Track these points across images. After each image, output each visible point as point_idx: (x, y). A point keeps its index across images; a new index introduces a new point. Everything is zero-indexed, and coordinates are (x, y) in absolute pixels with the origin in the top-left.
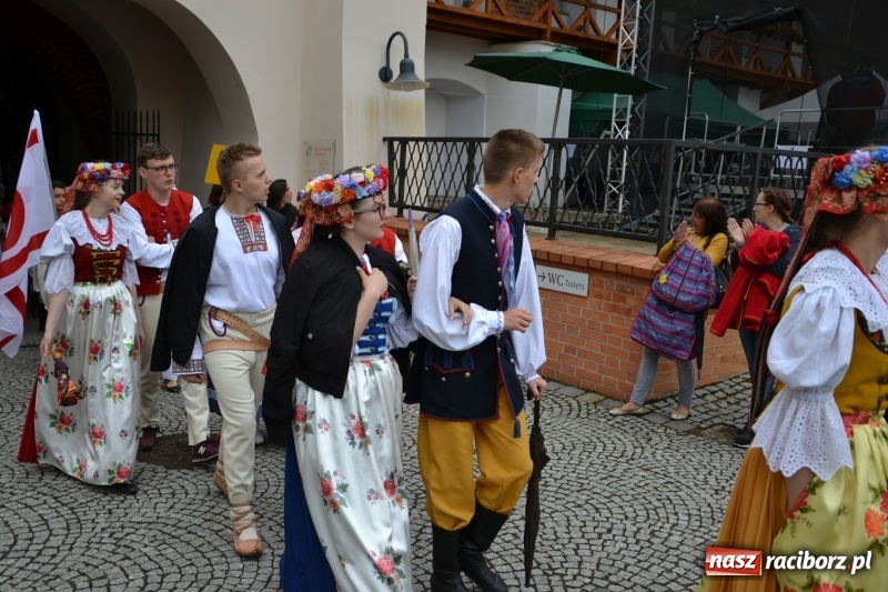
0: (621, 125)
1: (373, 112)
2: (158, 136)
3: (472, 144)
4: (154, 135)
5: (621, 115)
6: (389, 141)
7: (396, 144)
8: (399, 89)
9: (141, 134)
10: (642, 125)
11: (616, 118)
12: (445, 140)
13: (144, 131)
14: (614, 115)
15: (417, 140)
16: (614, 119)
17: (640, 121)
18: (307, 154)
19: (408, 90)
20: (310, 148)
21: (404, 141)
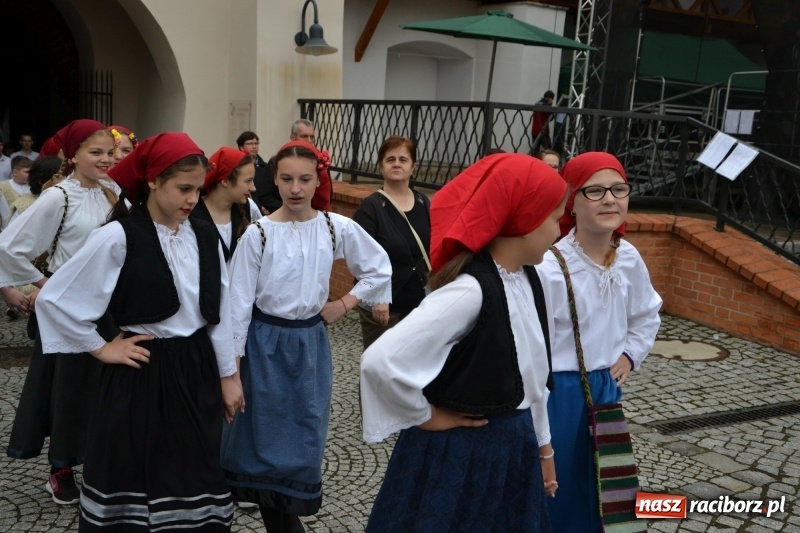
0: (579, 90)
1: (287, 75)
2: (111, 95)
3: (358, 105)
4: (107, 94)
5: (579, 78)
6: (302, 102)
7: (307, 105)
8: (309, 53)
9: (97, 93)
10: (601, 90)
11: (575, 81)
12: (340, 102)
13: (99, 91)
14: (573, 79)
15: (321, 102)
16: (572, 83)
17: (598, 85)
18: (232, 114)
19: (317, 54)
20: (234, 109)
21: (313, 103)
